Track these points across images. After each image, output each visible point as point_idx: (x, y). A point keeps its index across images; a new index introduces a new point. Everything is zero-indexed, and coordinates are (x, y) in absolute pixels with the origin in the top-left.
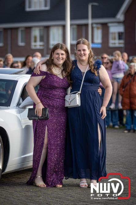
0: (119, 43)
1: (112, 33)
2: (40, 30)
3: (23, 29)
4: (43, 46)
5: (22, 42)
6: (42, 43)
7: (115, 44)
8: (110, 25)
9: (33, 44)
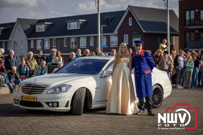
0: (115, 46)
1: (111, 41)
2: (75, 39)
3: (66, 38)
4: (76, 47)
5: (65, 45)
6: (76, 46)
7: (113, 46)
8: (110, 36)
9: (71, 46)
